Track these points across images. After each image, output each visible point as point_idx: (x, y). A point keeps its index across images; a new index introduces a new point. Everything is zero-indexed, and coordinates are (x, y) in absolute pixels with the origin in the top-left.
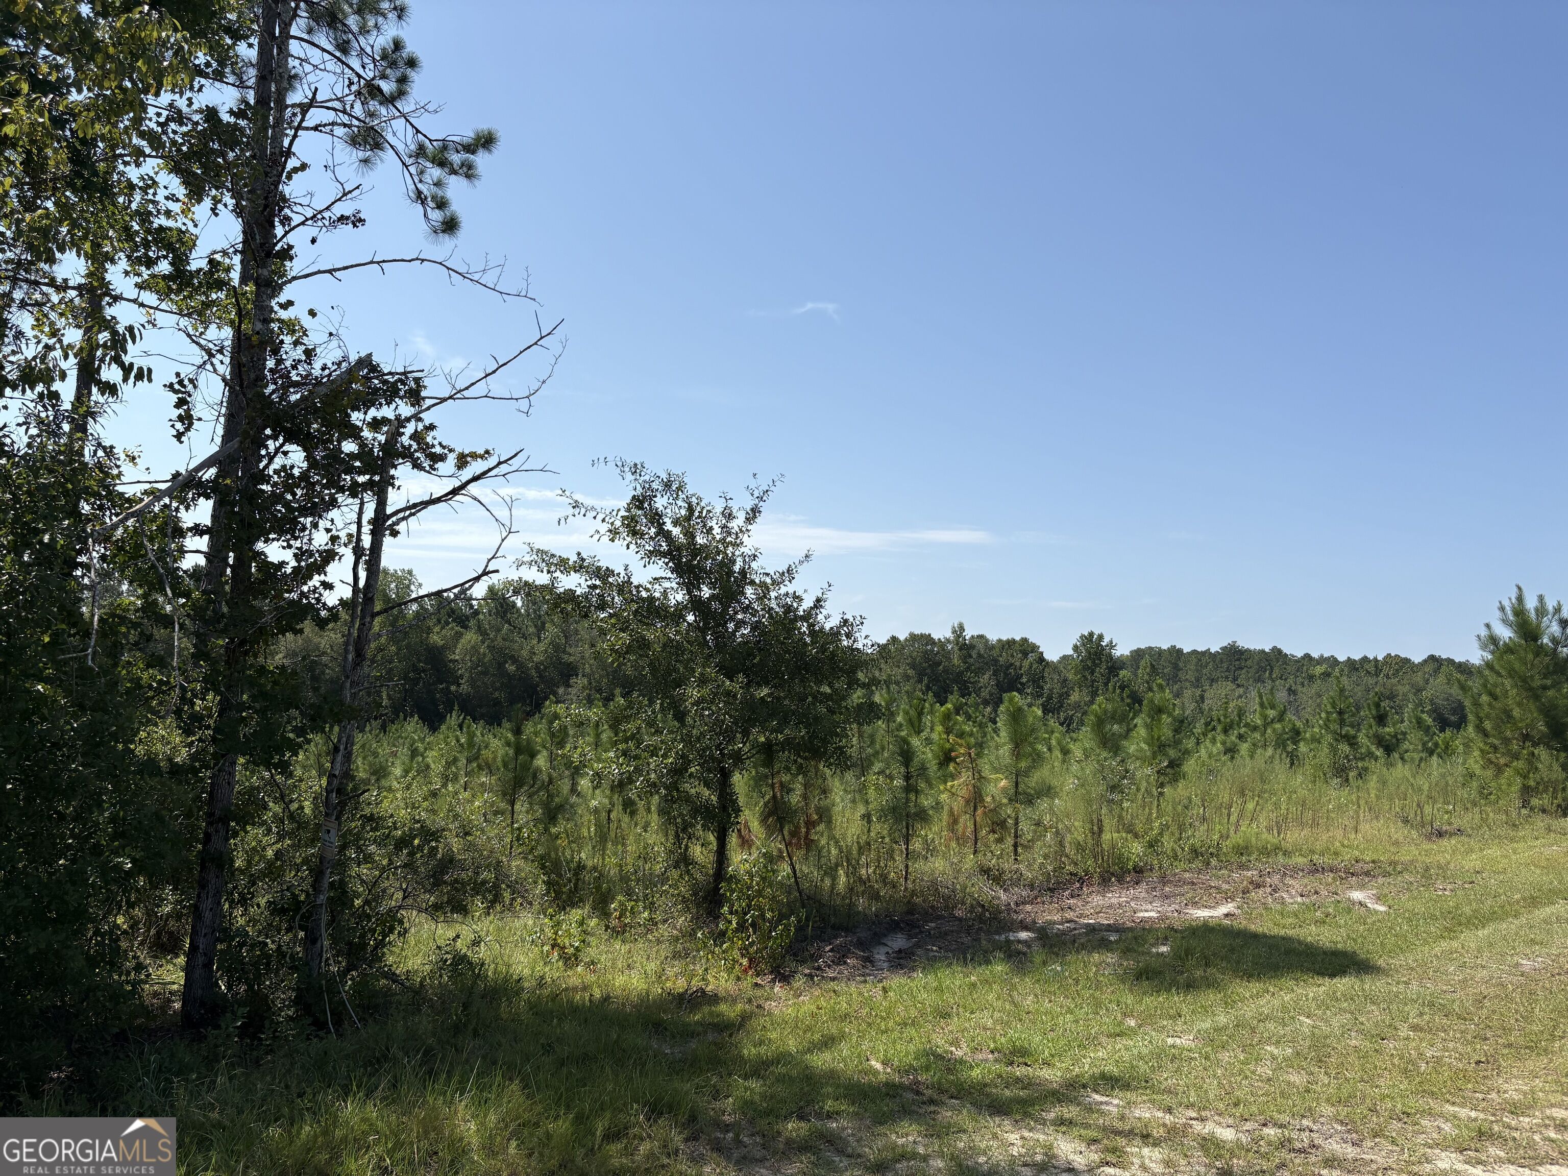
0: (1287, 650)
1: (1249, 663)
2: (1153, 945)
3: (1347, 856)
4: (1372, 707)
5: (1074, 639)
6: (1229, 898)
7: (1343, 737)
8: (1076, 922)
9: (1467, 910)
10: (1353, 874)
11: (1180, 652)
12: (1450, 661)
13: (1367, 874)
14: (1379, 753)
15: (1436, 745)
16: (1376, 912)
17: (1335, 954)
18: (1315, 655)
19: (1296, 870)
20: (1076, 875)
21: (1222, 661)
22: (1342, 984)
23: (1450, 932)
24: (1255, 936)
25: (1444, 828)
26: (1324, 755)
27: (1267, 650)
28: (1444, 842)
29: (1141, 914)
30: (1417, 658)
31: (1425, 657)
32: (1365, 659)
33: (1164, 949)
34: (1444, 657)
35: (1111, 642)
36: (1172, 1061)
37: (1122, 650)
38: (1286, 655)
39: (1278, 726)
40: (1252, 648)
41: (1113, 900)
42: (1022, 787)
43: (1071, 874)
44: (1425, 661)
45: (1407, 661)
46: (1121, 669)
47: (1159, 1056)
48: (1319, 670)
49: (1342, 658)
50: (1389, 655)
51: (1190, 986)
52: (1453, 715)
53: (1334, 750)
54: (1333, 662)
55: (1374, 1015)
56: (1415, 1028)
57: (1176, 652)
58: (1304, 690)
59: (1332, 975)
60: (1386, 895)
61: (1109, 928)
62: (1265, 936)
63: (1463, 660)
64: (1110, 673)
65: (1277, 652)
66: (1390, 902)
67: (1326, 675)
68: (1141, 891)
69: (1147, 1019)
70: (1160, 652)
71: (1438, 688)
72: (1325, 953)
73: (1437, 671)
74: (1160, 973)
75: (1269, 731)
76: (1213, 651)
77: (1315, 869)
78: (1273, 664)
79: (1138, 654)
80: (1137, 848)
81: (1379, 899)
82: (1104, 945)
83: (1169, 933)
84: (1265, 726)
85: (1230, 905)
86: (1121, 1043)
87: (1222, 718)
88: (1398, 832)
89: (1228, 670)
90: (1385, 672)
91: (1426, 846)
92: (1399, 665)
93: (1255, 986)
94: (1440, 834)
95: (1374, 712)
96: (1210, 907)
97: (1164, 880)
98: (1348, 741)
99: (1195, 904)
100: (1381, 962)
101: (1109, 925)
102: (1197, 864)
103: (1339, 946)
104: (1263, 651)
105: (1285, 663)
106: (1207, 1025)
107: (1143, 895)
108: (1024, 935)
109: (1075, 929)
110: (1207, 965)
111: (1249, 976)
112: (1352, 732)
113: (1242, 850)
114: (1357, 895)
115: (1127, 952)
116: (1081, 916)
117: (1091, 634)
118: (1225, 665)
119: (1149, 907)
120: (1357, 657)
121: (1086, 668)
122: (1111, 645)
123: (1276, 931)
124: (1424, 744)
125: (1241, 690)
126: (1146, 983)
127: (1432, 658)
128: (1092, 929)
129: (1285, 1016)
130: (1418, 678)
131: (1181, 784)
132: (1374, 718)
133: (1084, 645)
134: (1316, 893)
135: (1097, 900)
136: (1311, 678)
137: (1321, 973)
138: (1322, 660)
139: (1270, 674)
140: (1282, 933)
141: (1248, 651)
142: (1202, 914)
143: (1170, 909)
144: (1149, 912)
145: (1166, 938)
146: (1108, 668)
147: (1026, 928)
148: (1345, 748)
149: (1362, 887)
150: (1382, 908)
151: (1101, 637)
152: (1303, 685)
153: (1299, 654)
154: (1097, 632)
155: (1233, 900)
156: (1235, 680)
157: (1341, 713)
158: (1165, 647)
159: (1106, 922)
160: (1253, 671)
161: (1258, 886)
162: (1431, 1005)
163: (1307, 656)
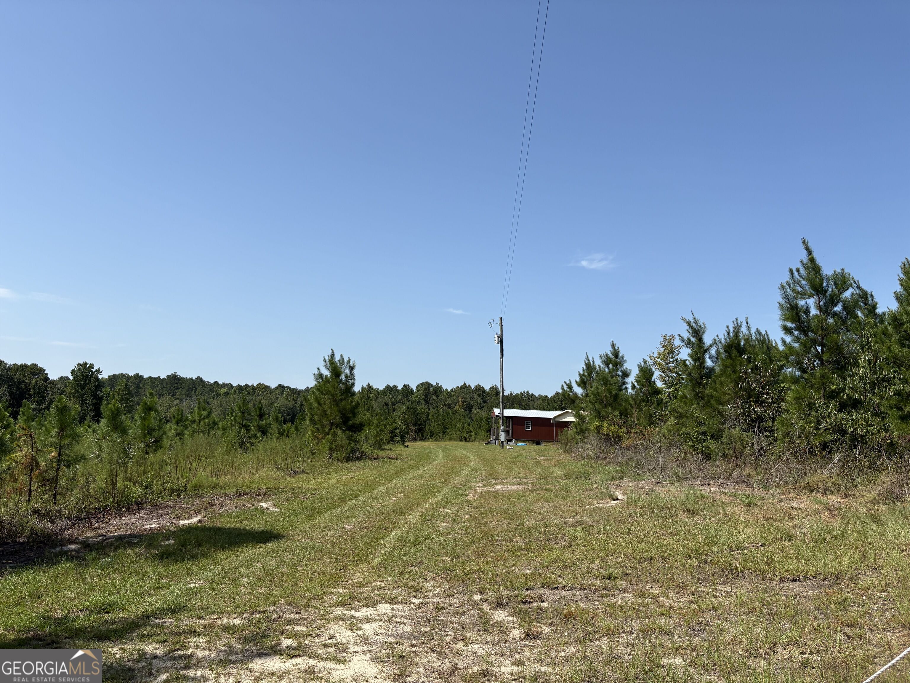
0: (205, 379)
1: (183, 385)
2: (161, 541)
3: (255, 486)
4: (258, 410)
5: (73, 366)
6: (197, 513)
7: (243, 426)
8: (106, 535)
9: (317, 506)
10: (258, 495)
11: (141, 377)
12: (288, 388)
13: (265, 495)
14: (259, 435)
15: (284, 430)
16: (276, 511)
17: (262, 532)
18: (221, 382)
19: (229, 496)
20: (99, 509)
21: (167, 384)
22: (269, 546)
23: (311, 517)
24: (219, 529)
25: (297, 470)
26: (232, 436)
27: (194, 378)
28: (297, 477)
29: (148, 526)
30: (273, 386)
31: (276, 385)
32: (247, 385)
33: (171, 542)
34: (286, 385)
35: (99, 369)
36: (196, 595)
37: (104, 375)
38: (204, 382)
39: (207, 421)
40: (185, 377)
41: (126, 521)
42: (64, 457)
43: (96, 508)
44: (277, 387)
45: (268, 387)
46: (103, 387)
47: (188, 594)
48: (223, 390)
49: (235, 384)
50: (260, 383)
51: (193, 557)
52: (289, 415)
53: (239, 433)
54: (230, 386)
55: (288, 557)
56: (309, 560)
57: (138, 378)
58: (214, 402)
59: (265, 543)
60: (278, 503)
61: (130, 536)
62: (225, 529)
63: (294, 387)
64: (96, 388)
65: (199, 379)
66: (281, 506)
67: (227, 393)
68: (144, 514)
69: (173, 578)
70: (128, 377)
71: (283, 401)
72: (257, 533)
73: (282, 393)
74: (174, 553)
75: (202, 423)
76: (162, 377)
77: (239, 495)
78: (196, 386)
79: (114, 378)
80: (138, 490)
81: (275, 506)
82: (131, 545)
83: (171, 534)
84: (200, 421)
85: (199, 516)
86: (164, 591)
87: (176, 416)
88: (274, 473)
89: (170, 389)
90: (257, 392)
91: (289, 479)
92: (263, 389)
93: (228, 553)
94: (295, 473)
95: (258, 413)
96: (188, 519)
97: (156, 507)
98: (246, 428)
99: (179, 518)
100: (285, 533)
101: (129, 535)
102: (174, 496)
103: (264, 529)
104: (191, 379)
105: (204, 386)
106: (209, 574)
107: (146, 516)
108: (72, 547)
109: (107, 539)
110: (199, 546)
111: (224, 548)
112: (248, 423)
113: (197, 488)
114: (264, 505)
115: (148, 546)
116: (109, 532)
117: (85, 364)
118: (169, 386)
119: (151, 522)
120: (243, 384)
121: (79, 385)
122: (98, 372)
123: (228, 526)
124: (279, 430)
125: (178, 401)
126: (166, 560)
127: (280, 386)
128: (120, 538)
129: (248, 564)
130: (273, 397)
131: (159, 452)
132: (258, 416)
133: (79, 370)
134: (244, 505)
135: (116, 522)
136: (218, 395)
137: (259, 542)
138: (224, 385)
139: (195, 392)
140: (233, 526)
141: (183, 378)
142: (186, 522)
143: (165, 522)
144: (153, 525)
145: (169, 537)
146: (95, 386)
147: (72, 543)
148: (243, 431)
149: (265, 501)
150: (278, 510)
151: (92, 366)
152: (213, 399)
153: (212, 381)
154: (89, 362)
155: (200, 514)
156: (174, 395)
157: (243, 413)
158: (132, 374)
159: (125, 533)
160: (184, 390)
161: (212, 505)
162: (313, 549)
163: (216, 383)
